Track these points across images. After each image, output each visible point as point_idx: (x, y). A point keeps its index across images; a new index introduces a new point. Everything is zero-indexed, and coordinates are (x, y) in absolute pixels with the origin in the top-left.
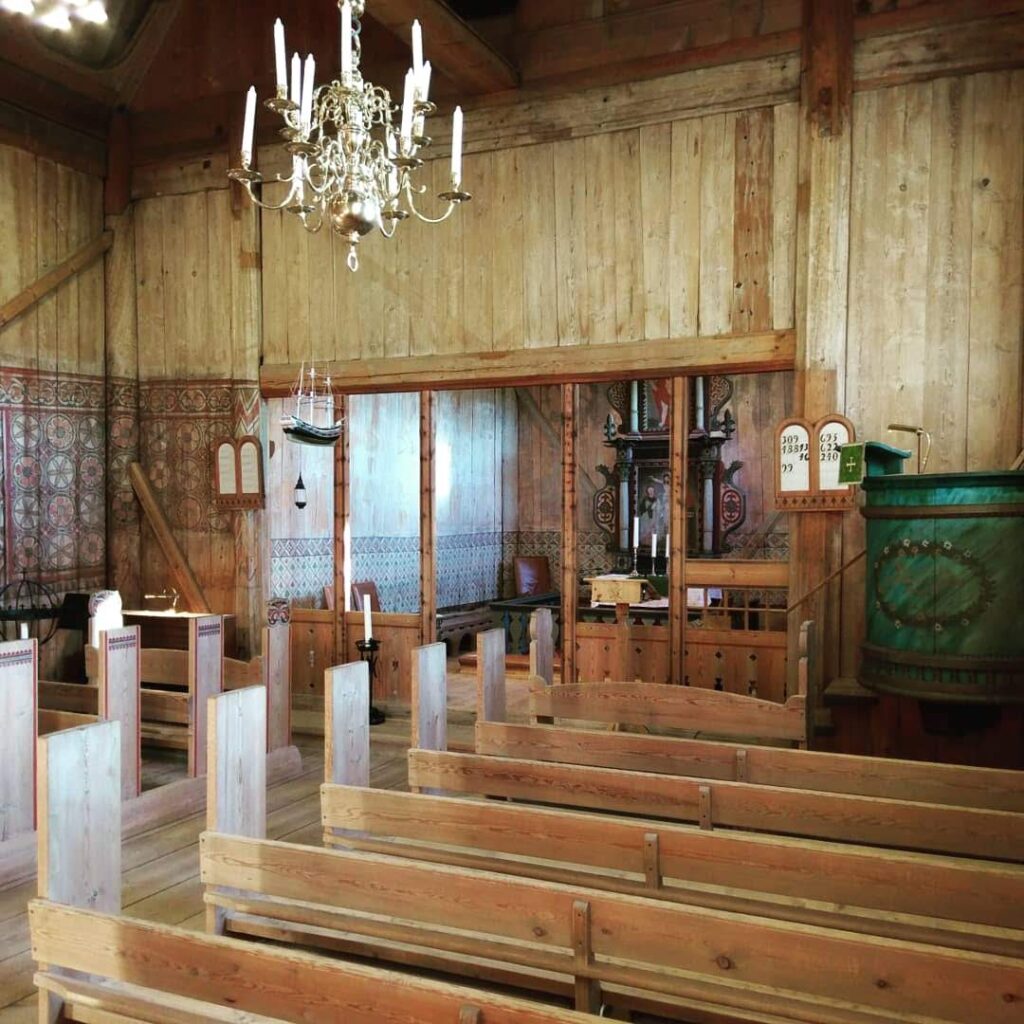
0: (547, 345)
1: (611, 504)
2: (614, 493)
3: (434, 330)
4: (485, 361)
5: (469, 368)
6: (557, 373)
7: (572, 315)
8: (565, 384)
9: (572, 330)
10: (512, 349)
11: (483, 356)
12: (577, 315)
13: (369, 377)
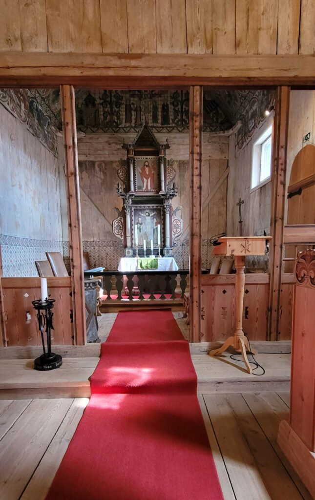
0: (177, 51)
1: (121, 226)
2: (122, 221)
3: (72, 30)
4: (123, 60)
5: (108, 65)
6: (187, 75)
7: (199, 29)
8: (193, 86)
9: (199, 41)
10: (147, 52)
11: (120, 56)
12: (202, 28)
13: (8, 68)
